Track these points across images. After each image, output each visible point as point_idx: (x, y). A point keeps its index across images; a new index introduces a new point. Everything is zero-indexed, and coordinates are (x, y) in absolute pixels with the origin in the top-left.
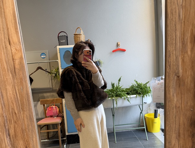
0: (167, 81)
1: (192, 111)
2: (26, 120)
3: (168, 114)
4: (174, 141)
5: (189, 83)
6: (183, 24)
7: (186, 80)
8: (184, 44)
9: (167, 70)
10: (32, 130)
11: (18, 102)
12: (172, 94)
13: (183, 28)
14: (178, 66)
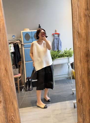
0: (74, 35)
1: (86, 49)
2: (5, 54)
3: (75, 51)
4: (79, 64)
5: (84, 36)
6: (79, 9)
7: (83, 35)
8: (80, 18)
9: (73, 30)
10: (8, 60)
11: (2, 45)
12: (76, 41)
13: (79, 11)
14: (78, 28)
